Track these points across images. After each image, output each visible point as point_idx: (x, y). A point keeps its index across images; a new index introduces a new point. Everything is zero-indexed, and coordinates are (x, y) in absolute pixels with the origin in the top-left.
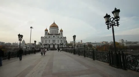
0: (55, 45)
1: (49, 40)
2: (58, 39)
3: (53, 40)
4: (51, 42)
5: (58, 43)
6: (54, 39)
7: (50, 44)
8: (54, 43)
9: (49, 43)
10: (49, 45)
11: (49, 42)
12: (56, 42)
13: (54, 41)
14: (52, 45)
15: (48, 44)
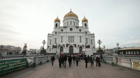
0: (74, 48)
1: (62, 37)
2: (80, 35)
3: (69, 37)
4: (65, 41)
5: (81, 44)
6: (72, 35)
7: (64, 45)
8: (72, 44)
9: (61, 44)
10: (62, 48)
11: (62, 42)
12: (77, 41)
13: (71, 38)
14: (68, 48)
15: (59, 45)
